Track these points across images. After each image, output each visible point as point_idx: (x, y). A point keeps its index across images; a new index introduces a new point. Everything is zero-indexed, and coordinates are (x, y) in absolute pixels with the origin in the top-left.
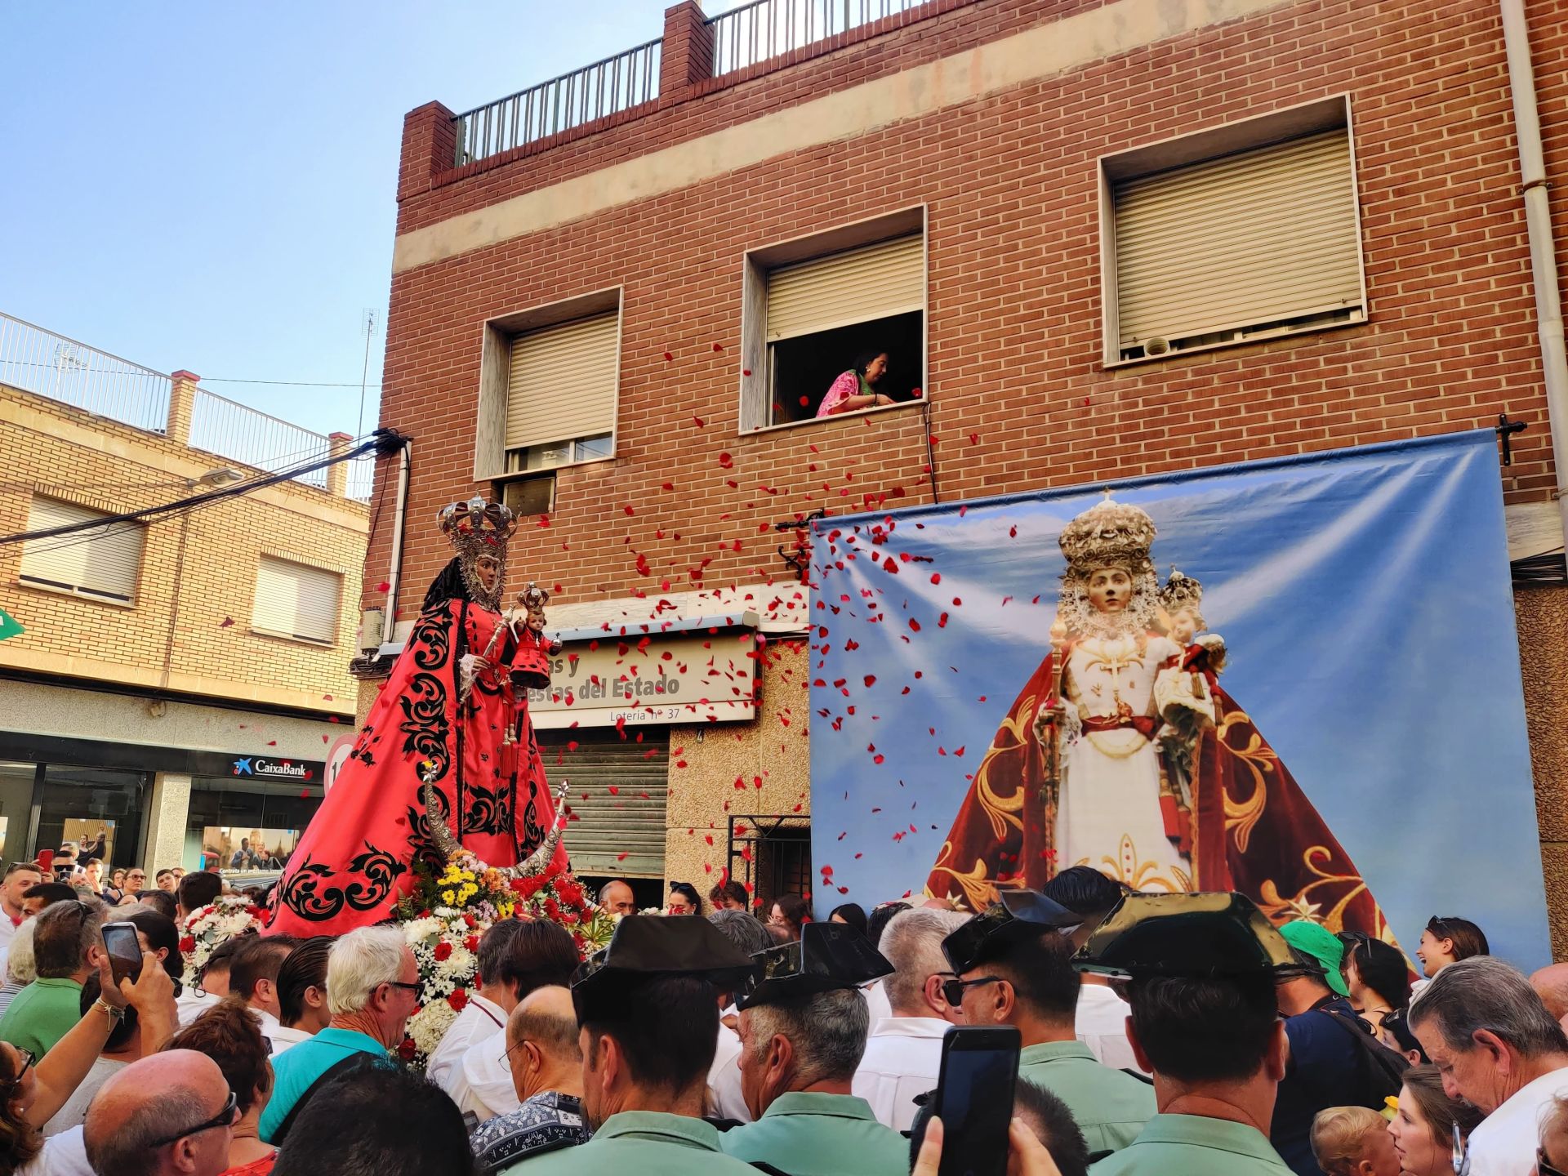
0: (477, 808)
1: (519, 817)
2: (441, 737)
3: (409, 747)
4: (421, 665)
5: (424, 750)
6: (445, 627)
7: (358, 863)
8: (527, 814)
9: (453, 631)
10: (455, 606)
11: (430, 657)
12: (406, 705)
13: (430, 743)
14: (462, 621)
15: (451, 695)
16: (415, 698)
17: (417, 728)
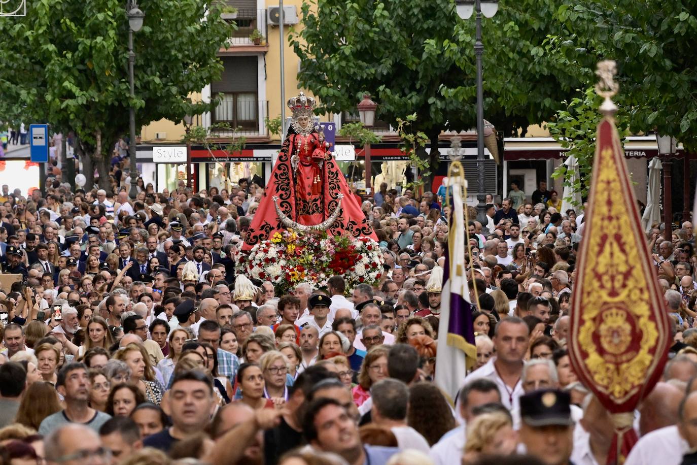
0: (304, 207)
1: (326, 207)
2: (288, 184)
3: (277, 190)
4: (281, 161)
5: (283, 190)
6: (288, 146)
7: (263, 228)
8: (329, 205)
9: (291, 146)
10: (291, 137)
11: (284, 157)
12: (276, 176)
13: (285, 187)
14: (293, 142)
15: (290, 170)
16: (279, 172)
17: (280, 182)
